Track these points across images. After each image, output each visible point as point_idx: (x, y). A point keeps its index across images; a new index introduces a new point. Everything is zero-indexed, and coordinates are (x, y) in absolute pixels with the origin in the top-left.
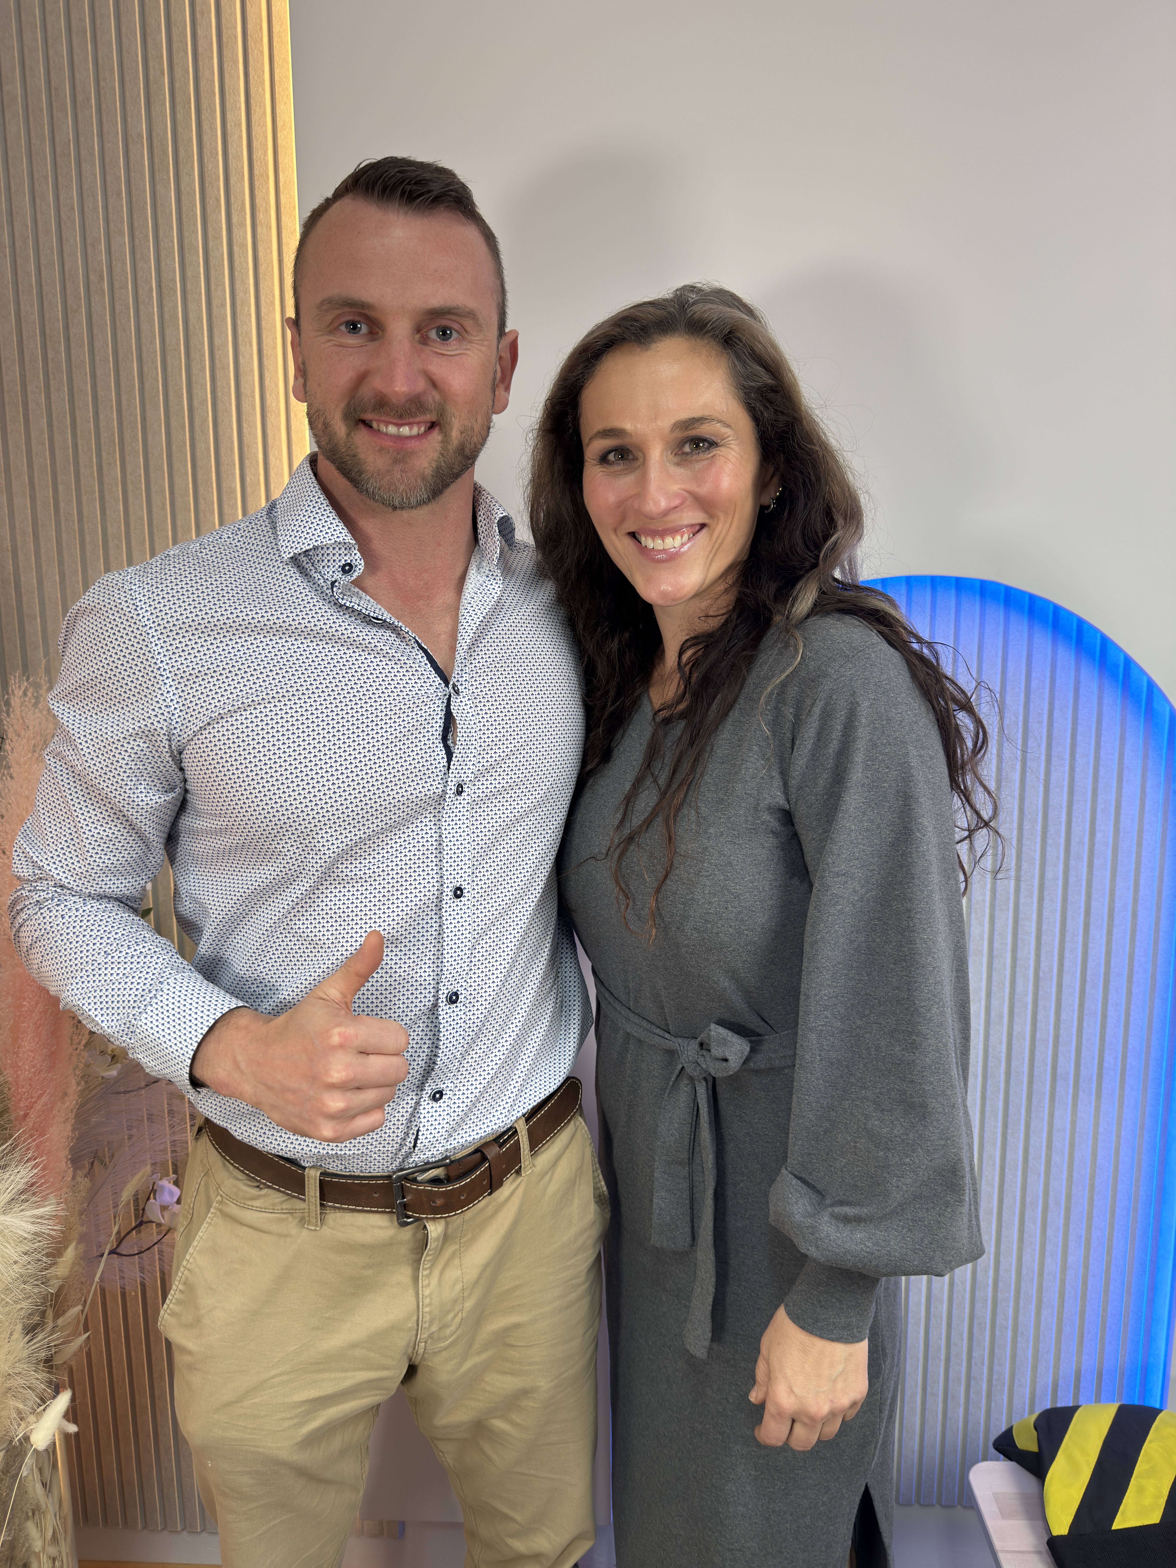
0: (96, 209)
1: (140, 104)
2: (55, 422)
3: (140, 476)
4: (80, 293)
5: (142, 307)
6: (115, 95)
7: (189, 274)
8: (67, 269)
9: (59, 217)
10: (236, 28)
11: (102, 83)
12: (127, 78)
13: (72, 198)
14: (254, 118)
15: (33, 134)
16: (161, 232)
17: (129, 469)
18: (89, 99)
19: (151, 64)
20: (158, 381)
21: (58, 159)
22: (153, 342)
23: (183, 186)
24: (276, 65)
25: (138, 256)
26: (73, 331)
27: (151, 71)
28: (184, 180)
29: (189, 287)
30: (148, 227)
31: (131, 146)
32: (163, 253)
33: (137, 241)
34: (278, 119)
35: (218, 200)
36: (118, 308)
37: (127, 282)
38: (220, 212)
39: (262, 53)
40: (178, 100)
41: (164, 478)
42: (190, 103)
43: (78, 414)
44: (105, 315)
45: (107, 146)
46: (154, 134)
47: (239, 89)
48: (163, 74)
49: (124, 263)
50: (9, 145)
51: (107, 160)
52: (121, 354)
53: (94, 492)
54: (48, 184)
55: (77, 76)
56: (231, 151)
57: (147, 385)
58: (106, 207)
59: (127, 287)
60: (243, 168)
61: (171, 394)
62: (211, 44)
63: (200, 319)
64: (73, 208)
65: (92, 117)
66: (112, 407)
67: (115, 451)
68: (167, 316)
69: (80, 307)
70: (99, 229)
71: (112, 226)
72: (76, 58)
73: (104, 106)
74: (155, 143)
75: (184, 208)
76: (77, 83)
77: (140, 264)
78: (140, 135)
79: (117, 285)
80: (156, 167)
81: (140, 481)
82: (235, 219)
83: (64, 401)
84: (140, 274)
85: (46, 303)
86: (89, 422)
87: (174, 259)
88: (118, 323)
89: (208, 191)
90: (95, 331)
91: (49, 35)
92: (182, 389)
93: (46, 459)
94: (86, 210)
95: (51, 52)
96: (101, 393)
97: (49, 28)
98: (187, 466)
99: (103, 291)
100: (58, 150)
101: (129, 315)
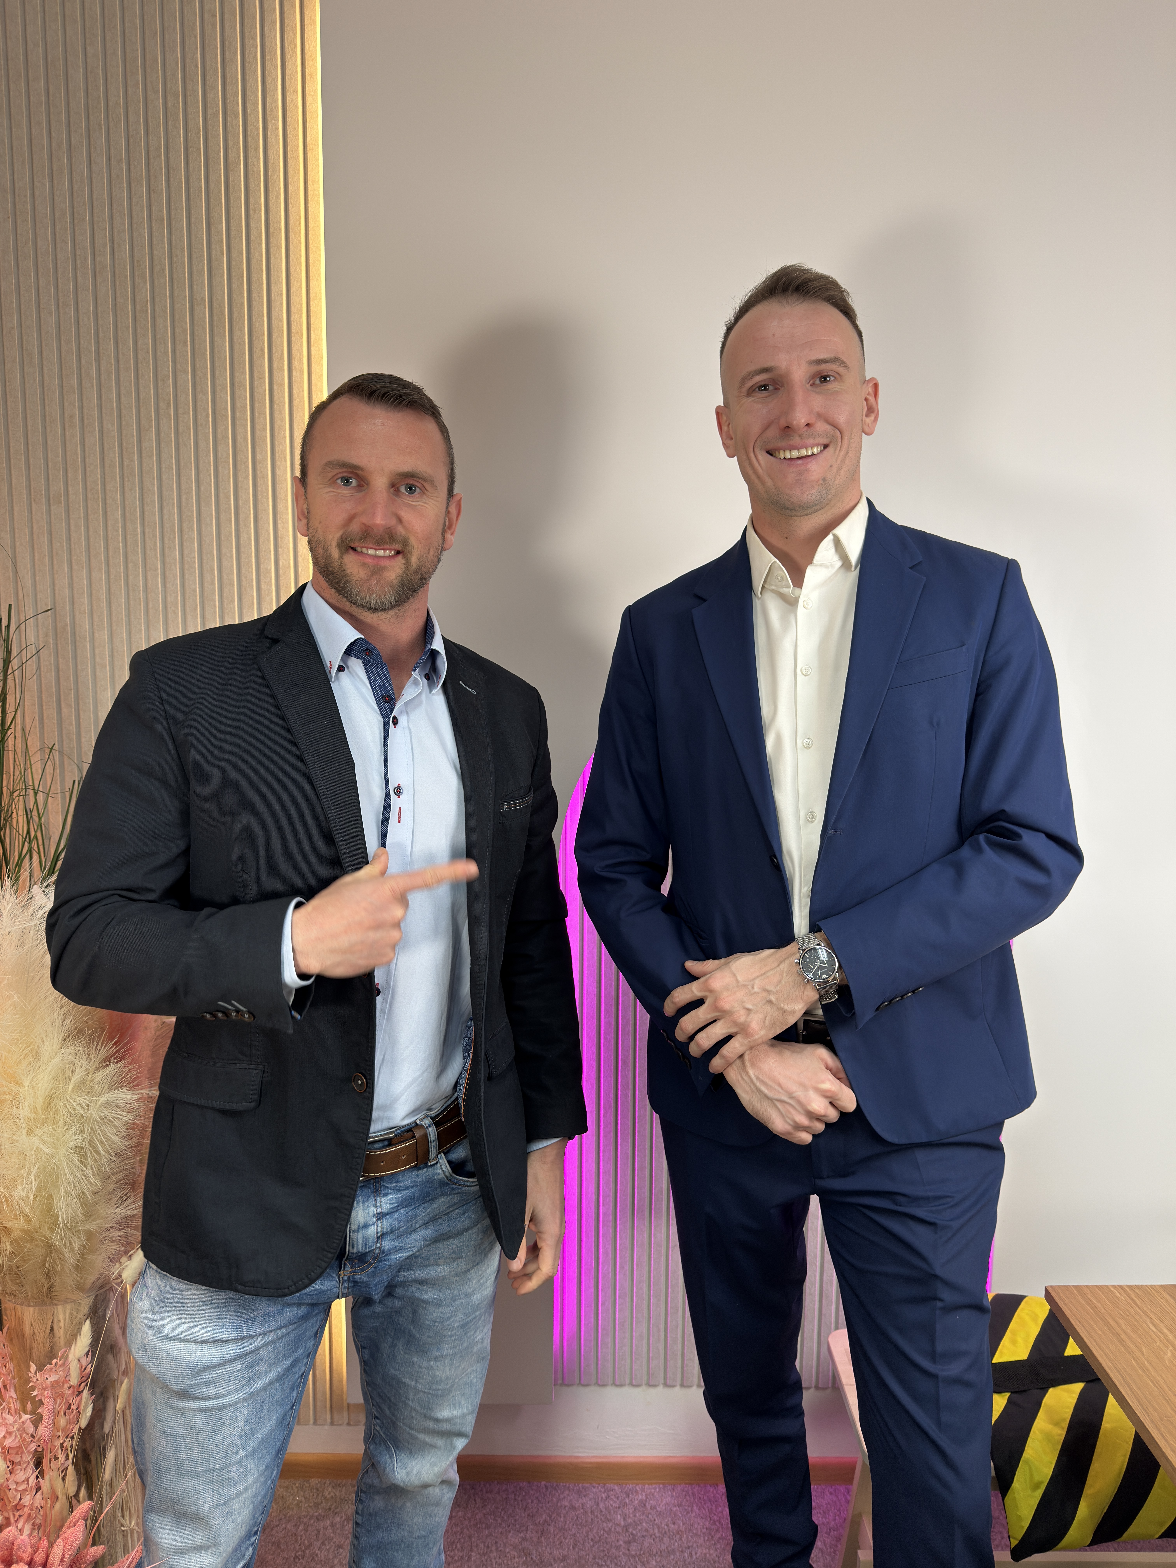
0: (166, 353)
1: (204, 276)
2: (127, 514)
3: (194, 558)
4: (151, 416)
5: (200, 428)
6: (184, 268)
7: (238, 405)
8: (141, 397)
9: (137, 358)
10: (280, 222)
11: (175, 259)
12: (194, 256)
13: (148, 344)
14: (293, 290)
15: (118, 294)
16: (217, 373)
17: (186, 552)
18: (164, 270)
19: (213, 246)
20: (211, 485)
21: (138, 314)
22: (208, 455)
23: (235, 339)
24: (310, 252)
25: (198, 390)
26: (145, 444)
27: (214, 252)
28: (237, 333)
29: (238, 414)
30: (207, 368)
31: (196, 307)
32: (218, 388)
33: (198, 378)
34: (311, 291)
35: (263, 350)
36: (181, 429)
37: (189, 410)
38: (264, 358)
39: (300, 242)
40: (234, 274)
41: (214, 560)
42: (243, 277)
43: (146, 508)
44: (171, 434)
45: (177, 306)
46: (214, 299)
47: (281, 268)
48: (223, 254)
49: (187, 395)
50: (99, 302)
51: (177, 316)
52: (182, 464)
53: (157, 569)
54: (129, 333)
55: (155, 252)
56: (274, 314)
57: (202, 488)
58: (174, 352)
59: (189, 413)
60: (283, 327)
61: (221, 495)
62: (261, 233)
63: (246, 439)
64: (148, 352)
65: (166, 284)
66: (174, 504)
67: (175, 538)
68: (219, 436)
69: (151, 427)
70: (169, 368)
71: (179, 367)
72: (154, 239)
73: (175, 276)
74: (215, 305)
75: (236, 355)
76: (155, 258)
77: (200, 396)
78: (203, 299)
79: (180, 411)
80: (215, 323)
81: (195, 562)
82: (275, 365)
83: (135, 498)
84: (199, 404)
85: (124, 423)
86: (155, 514)
87: (227, 393)
88: (181, 440)
89: (255, 343)
90: (163, 445)
91: (134, 221)
92: (230, 491)
93: (119, 543)
94: (159, 353)
95: (135, 234)
96: (165, 493)
97: (135, 216)
98: (232, 551)
99: (170, 415)
100: (138, 307)
101: (190, 434)
